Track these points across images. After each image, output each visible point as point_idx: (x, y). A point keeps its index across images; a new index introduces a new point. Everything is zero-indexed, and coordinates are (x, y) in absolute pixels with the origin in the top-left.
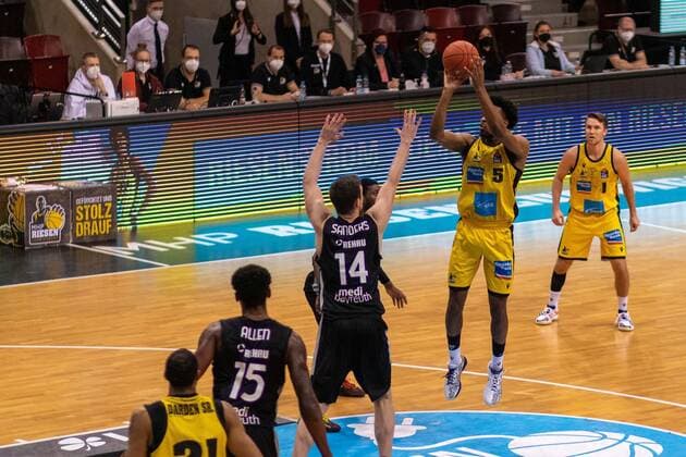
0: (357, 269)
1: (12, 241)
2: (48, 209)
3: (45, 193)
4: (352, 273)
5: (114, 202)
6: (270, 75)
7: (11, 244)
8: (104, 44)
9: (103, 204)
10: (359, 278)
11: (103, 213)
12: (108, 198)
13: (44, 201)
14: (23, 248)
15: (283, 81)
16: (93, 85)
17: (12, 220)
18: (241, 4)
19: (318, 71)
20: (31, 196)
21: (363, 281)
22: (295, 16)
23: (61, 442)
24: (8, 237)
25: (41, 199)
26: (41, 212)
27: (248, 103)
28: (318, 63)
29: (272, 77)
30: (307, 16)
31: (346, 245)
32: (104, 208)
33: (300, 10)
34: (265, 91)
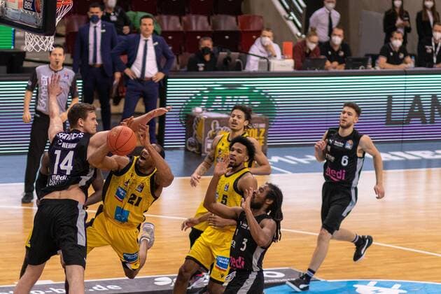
0: (66, 164)
1: (194, 149)
2: (220, 130)
3: (219, 119)
4: (62, 167)
5: (266, 128)
6: (392, 51)
7: (193, 152)
8: (291, 24)
9: (258, 129)
10: (65, 171)
11: (258, 135)
12: (262, 126)
13: (218, 124)
14: (200, 154)
15: (402, 56)
16: (266, 50)
17: (196, 135)
18: (398, 3)
19: (430, 51)
20: (209, 120)
21: (68, 173)
22: (429, 13)
23: (156, 280)
24: (192, 146)
25: (215, 123)
26: (215, 131)
27: (373, 69)
28: (431, 45)
29: (394, 52)
30: (438, 14)
31: (64, 145)
32: (259, 132)
33: (433, 9)
34: (388, 62)
